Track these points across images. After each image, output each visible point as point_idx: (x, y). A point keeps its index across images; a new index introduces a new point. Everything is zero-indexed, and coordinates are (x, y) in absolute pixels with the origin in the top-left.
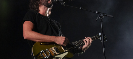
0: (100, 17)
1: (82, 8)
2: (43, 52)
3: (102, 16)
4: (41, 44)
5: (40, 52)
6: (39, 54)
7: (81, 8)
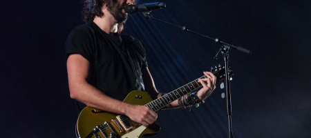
0: (224, 51)
1: (186, 29)
2: (97, 130)
3: (227, 49)
4: (93, 111)
5: (93, 131)
6: (91, 135)
7: (184, 28)
